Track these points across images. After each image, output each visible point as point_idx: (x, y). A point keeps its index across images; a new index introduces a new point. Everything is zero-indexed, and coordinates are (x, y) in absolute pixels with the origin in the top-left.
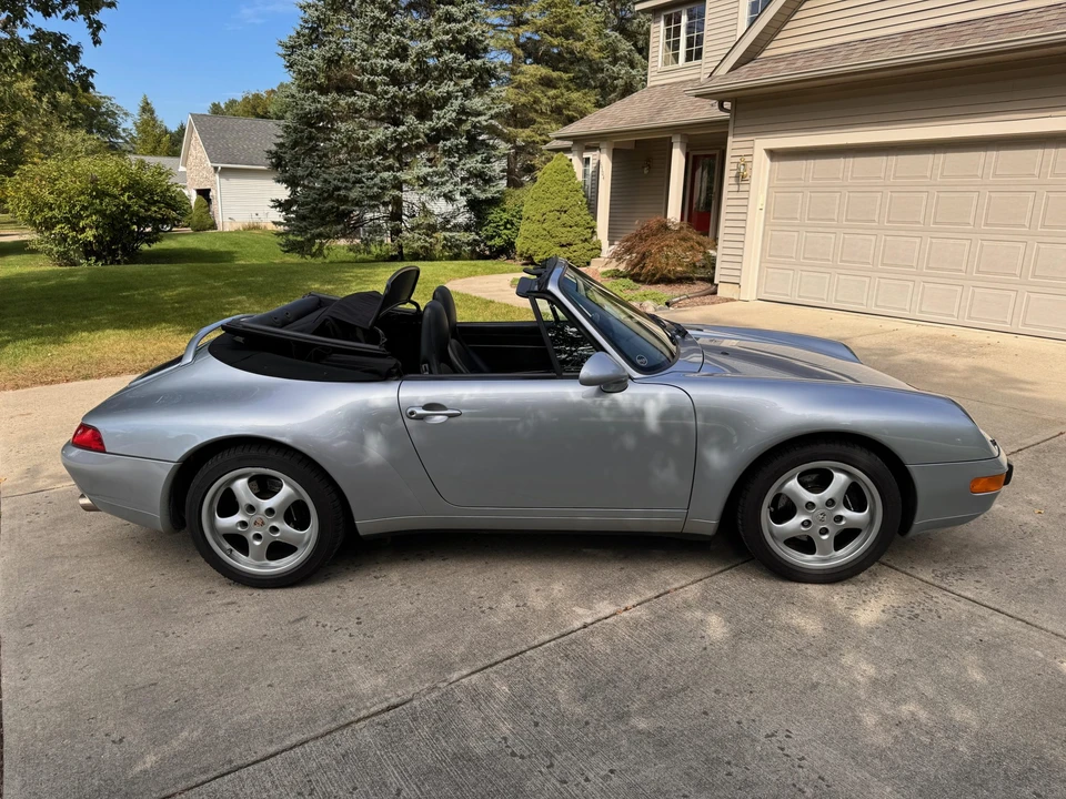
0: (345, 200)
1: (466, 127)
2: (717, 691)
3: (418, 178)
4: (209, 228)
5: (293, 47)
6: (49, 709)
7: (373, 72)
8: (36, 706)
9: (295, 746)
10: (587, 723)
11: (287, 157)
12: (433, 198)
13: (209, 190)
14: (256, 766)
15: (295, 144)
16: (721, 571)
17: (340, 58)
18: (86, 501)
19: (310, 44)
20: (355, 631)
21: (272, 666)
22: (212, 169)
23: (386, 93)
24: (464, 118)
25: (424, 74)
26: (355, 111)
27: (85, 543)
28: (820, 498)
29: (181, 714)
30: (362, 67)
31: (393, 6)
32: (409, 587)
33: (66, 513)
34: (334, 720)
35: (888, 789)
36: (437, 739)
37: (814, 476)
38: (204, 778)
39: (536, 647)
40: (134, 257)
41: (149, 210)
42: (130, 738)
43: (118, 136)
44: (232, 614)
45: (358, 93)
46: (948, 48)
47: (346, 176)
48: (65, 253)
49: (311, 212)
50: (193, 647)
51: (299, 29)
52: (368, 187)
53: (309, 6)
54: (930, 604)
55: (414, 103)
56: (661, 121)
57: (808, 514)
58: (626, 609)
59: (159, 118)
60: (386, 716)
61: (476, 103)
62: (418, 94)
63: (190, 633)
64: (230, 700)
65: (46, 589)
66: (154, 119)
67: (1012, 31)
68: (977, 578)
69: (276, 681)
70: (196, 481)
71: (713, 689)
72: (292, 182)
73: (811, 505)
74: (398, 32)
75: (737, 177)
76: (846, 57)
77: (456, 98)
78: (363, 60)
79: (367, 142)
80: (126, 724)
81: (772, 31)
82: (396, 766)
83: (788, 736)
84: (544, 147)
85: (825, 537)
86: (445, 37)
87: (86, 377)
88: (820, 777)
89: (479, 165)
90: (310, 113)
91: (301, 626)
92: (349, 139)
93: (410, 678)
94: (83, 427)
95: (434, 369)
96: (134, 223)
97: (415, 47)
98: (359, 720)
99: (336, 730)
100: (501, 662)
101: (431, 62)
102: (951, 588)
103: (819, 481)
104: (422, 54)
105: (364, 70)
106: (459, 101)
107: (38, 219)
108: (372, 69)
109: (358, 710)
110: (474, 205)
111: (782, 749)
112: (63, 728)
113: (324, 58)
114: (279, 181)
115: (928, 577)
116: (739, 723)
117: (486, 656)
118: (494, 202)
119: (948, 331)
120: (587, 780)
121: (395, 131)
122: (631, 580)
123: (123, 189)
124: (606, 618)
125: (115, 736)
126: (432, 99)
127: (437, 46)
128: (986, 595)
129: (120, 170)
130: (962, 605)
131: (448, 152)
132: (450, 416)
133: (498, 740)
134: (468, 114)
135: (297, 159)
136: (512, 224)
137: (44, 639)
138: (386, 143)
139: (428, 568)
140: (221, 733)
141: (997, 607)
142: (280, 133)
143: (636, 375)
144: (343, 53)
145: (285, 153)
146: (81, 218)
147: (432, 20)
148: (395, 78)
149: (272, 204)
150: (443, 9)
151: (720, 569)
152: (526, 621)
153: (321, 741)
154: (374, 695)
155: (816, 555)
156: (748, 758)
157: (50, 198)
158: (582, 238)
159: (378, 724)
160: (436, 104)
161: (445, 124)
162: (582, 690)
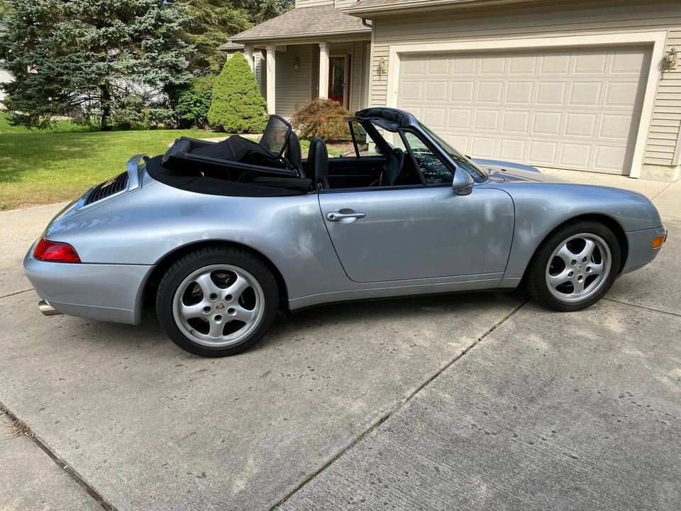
0: (67, 83)
1: (163, 30)
2: (572, 378)
3: (128, 68)
6: (120, 465)
8: (107, 465)
9: (340, 455)
10: (515, 408)
12: (139, 82)
14: (324, 472)
15: (19, 38)
18: (46, 307)
20: (314, 376)
21: (274, 407)
24: (160, 23)
26: (71, 14)
27: (34, 344)
28: (579, 257)
29: (235, 450)
32: (327, 344)
34: (352, 433)
36: (432, 433)
38: (292, 487)
39: (445, 368)
42: (209, 472)
44: (211, 377)
47: (67, 64)
50: (201, 404)
52: (86, 74)
55: (119, 10)
56: (311, 32)
57: (573, 267)
58: (479, 340)
60: (385, 425)
61: (168, 13)
63: (190, 395)
64: (263, 434)
69: (287, 417)
71: (568, 377)
72: (17, 69)
73: (574, 262)
75: (379, 71)
77: (153, 8)
79: (83, 39)
80: (197, 463)
83: (631, 396)
84: (216, 48)
85: (580, 281)
88: (666, 414)
89: (174, 59)
91: (272, 377)
92: (67, 36)
94: (46, 244)
98: (369, 431)
99: (359, 439)
100: (431, 381)
102: (642, 306)
106: (156, 11)
109: (362, 424)
110: (170, 89)
111: (634, 403)
112: (146, 475)
115: (626, 301)
116: (599, 393)
117: (418, 379)
118: (185, 87)
120: (544, 439)
121: (107, 31)
122: (467, 323)
124: (472, 347)
125: (196, 473)
126: (134, 7)
130: (655, 314)
131: (149, 49)
132: (358, 217)
133: (471, 427)
134: (163, 21)
136: (201, 103)
137: (66, 417)
138: (99, 40)
140: (278, 456)
141: (672, 313)
143: (475, 183)
152: (425, 355)
153: (355, 448)
154: (365, 413)
155: (573, 294)
156: (621, 411)
158: (258, 113)
159: (385, 431)
160: (137, 12)
161: (147, 27)
162: (496, 389)
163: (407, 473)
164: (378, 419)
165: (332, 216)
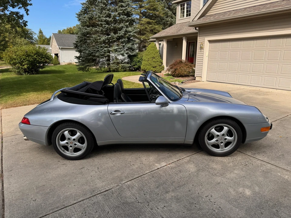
0: (94, 56)
1: (127, 35)
2: (193, 185)
3: (114, 50)
4: (58, 64)
5: (80, 15)
6: (16, 192)
7: (102, 21)
8: (13, 192)
9: (81, 201)
10: (158, 194)
11: (79, 45)
12: (118, 55)
13: (58, 54)
14: (71, 206)
15: (81, 41)
16: (195, 154)
17: (93, 17)
18: (25, 138)
19: (84, 14)
20: (97, 171)
21: (75, 180)
22: (59, 48)
23: (105, 27)
24: (126, 33)
25: (115, 21)
26: (97, 32)
27: (25, 149)
28: (220, 134)
29: (51, 193)
30: (98, 20)
31: (107, 3)
32: (111, 159)
33: (20, 141)
34: (91, 194)
35: (238, 210)
36: (119, 199)
37: (219, 128)
38: (57, 209)
39: (145, 174)
40: (38, 72)
41: (42, 60)
42: (38, 199)
43: (33, 40)
44: (65, 167)
45: (98, 27)
46: (256, 12)
47: (95, 49)
48: (19, 72)
49: (85, 59)
50: (54, 176)
51: (81, 10)
52: (101, 52)
53: (84, 4)
54: (250, 162)
55: (113, 29)
56: (179, 33)
57: (217, 138)
58: (169, 164)
59: (44, 35)
60: (105, 193)
61: (130, 29)
62: (114, 27)
63: (53, 172)
64: (64, 189)
65: (15, 161)
66: (43, 35)
67: (274, 7)
68: (263, 155)
69: (76, 184)
70: (54, 132)
71: (192, 184)
72: (80, 51)
73: (218, 136)
74: (108, 10)
75: (200, 48)
76: (229, 15)
78: (99, 18)
79: (100, 40)
80: (37, 196)
81: (209, 8)
82: (107, 206)
83: (211, 197)
84: (148, 41)
85: (222, 144)
86: (121, 11)
87: (25, 105)
88: (219, 207)
89: (131, 46)
90: (85, 32)
91: (83, 170)
92: (95, 40)
93: (111, 183)
94: (24, 118)
95: (117, 101)
96: (37, 63)
97: (113, 14)
98: (98, 194)
99: (92, 197)
100: (136, 178)
101: (117, 18)
102: (256, 157)
103: (220, 129)
104: (115, 16)
105: (99, 21)
106: (125, 29)
107: (12, 63)
108: (101, 20)
109: (98, 191)
110: (130, 57)
111: (210, 200)
112: (20, 197)
113: (88, 18)
114: (76, 51)
115: (250, 154)
116: (198, 193)
117: (132, 177)
118: (135, 56)
119: (258, 89)
120: (158, 209)
121: (108, 37)
122: (170, 156)
123: (34, 54)
124: (164, 166)
125: (34, 199)
127: (119, 14)
128: (265, 159)
129: (34, 49)
130: (259, 162)
131: (122, 43)
132: (121, 113)
133: (135, 199)
134: (128, 32)
135: (81, 45)
136: (140, 62)
137: (15, 174)
138: (105, 40)
139: (117, 154)
140: (62, 198)
141: (268, 162)
142: (77, 38)
143: (171, 102)
144: (93, 16)
145: (78, 43)
146: (23, 62)
147: (117, 7)
148: (108, 23)
149: (75, 57)
150: (120, 4)
151: (194, 153)
152: (142, 168)
153: (88, 200)
154: (102, 187)
155: (220, 149)
156: (201, 202)
157: (15, 57)
158: (159, 65)
159: (103, 195)
160: (119, 29)
161: (121, 35)
162: (157, 186)
163: (97, 212)
164: (105, 190)
165: (111, 113)
